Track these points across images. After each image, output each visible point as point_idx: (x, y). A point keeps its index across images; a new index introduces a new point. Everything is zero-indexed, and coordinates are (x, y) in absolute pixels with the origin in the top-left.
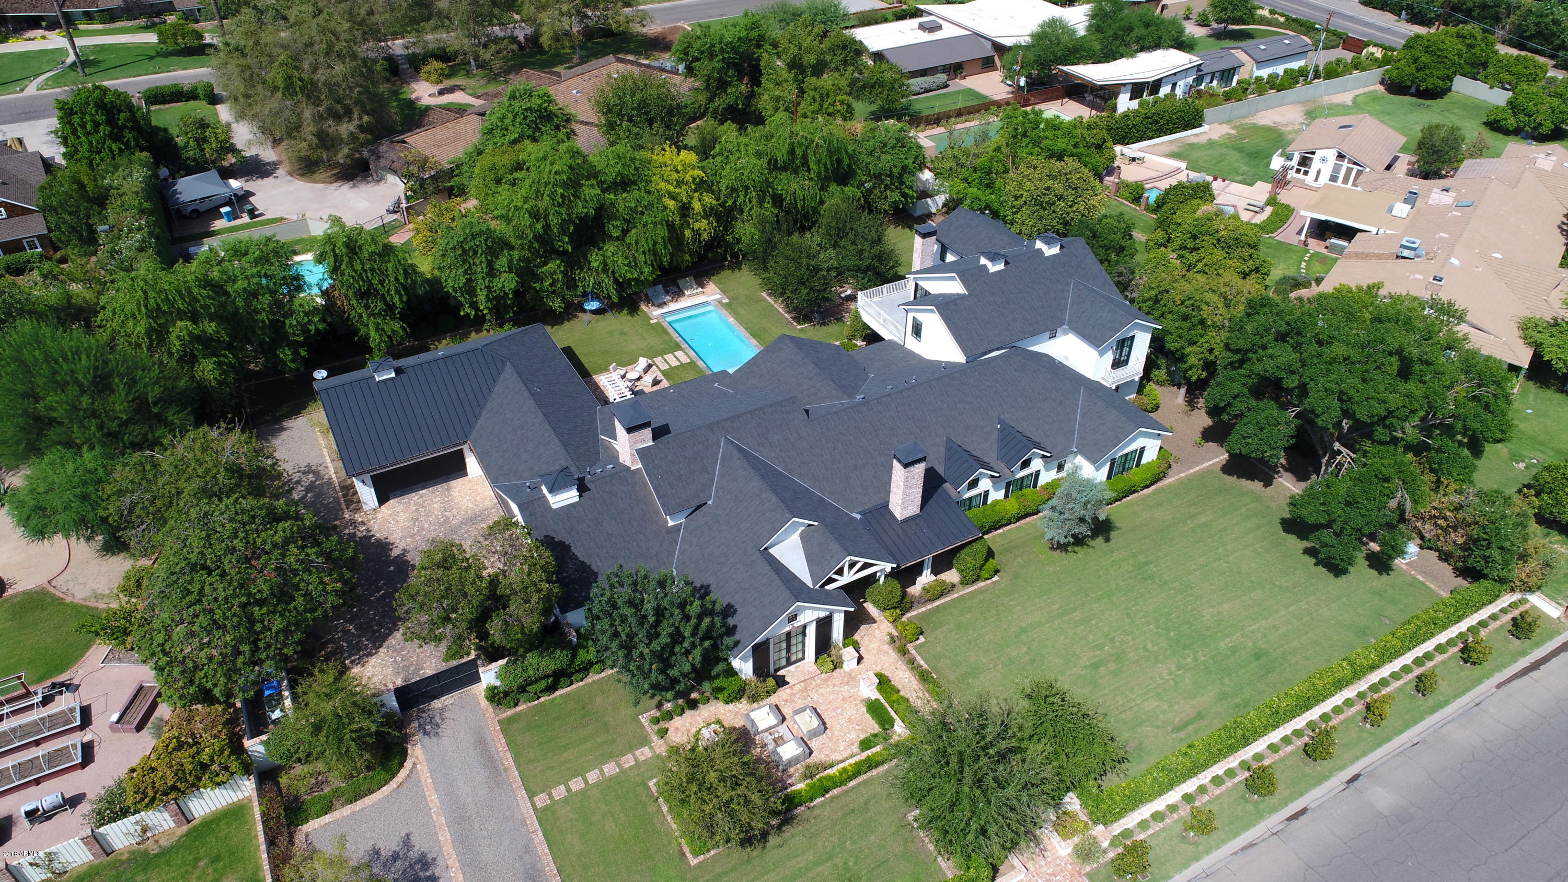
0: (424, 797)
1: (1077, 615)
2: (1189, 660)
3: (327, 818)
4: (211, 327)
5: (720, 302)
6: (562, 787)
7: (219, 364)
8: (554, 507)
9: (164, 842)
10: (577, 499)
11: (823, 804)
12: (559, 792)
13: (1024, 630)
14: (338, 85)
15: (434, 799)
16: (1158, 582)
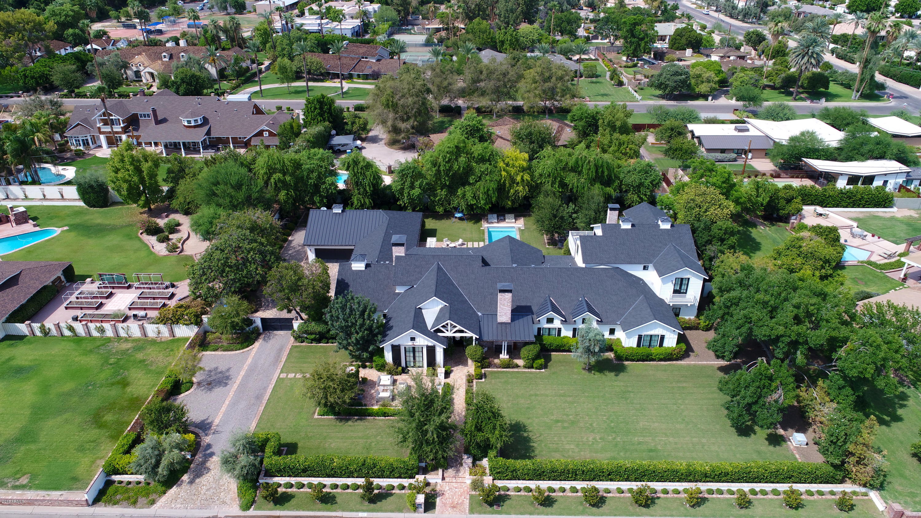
0: (247, 359)
1: (569, 399)
2: (610, 438)
3: (213, 353)
4: (288, 178)
5: (519, 228)
6: (294, 374)
7: (288, 194)
8: (353, 269)
9: (163, 340)
10: (364, 269)
11: (383, 420)
12: (291, 376)
13: (536, 395)
14: (408, 107)
15: (250, 360)
16: (628, 401)
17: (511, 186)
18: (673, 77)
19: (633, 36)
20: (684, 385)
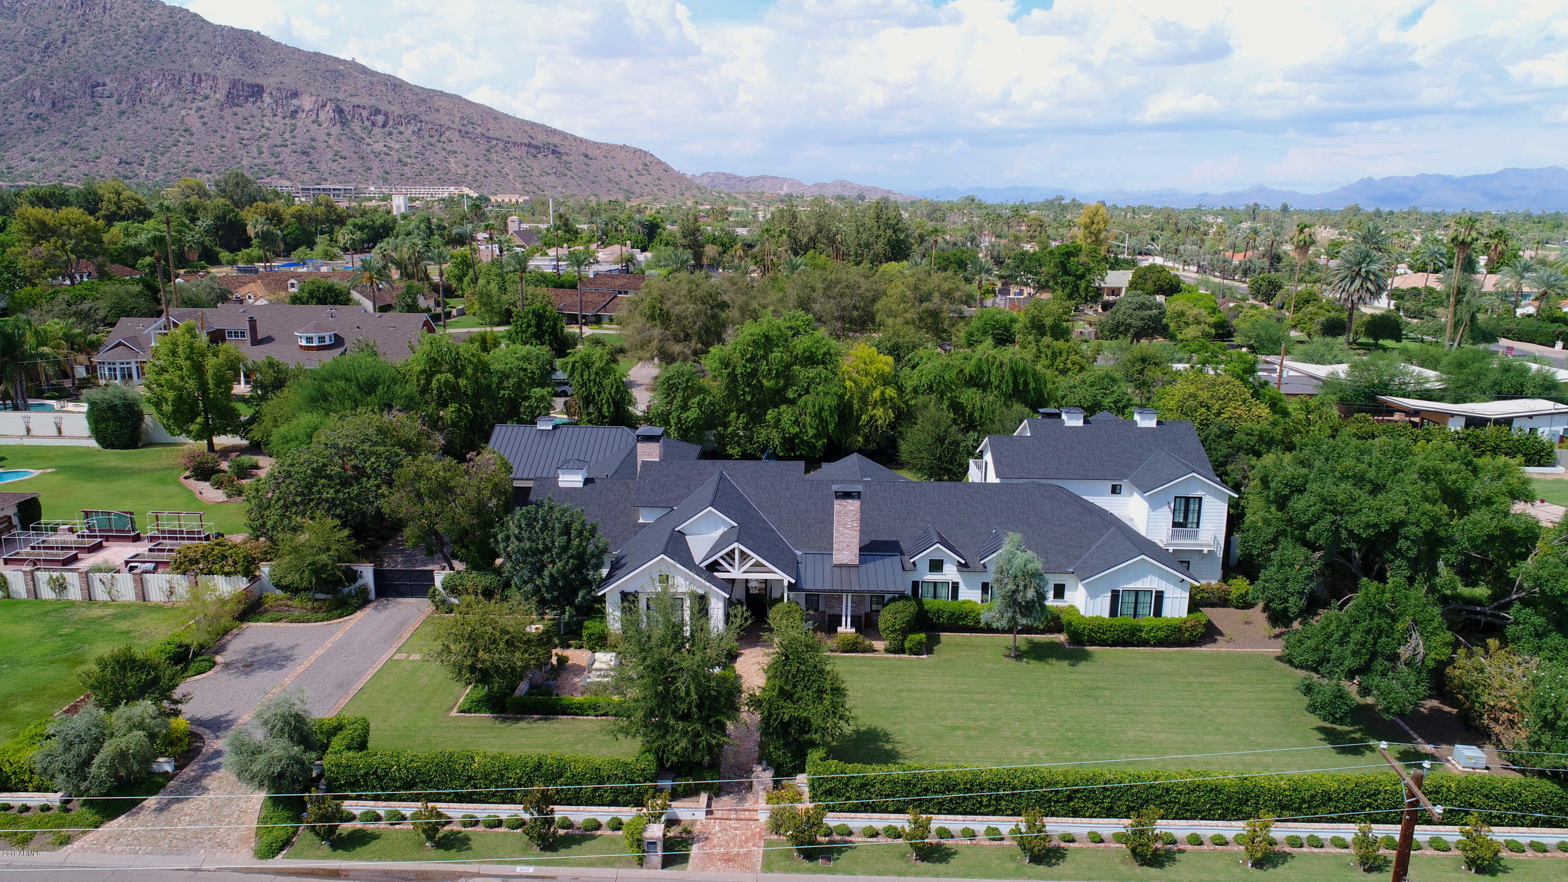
0: (333, 635)
1: (978, 697)
6: (421, 655)
8: (561, 485)
9: (173, 604)
10: (581, 485)
11: (591, 721)
12: (417, 656)
14: (685, 318)
16: (1100, 701)
17: (862, 411)
18: (1137, 312)
19: (1066, 272)
20: (1212, 680)
